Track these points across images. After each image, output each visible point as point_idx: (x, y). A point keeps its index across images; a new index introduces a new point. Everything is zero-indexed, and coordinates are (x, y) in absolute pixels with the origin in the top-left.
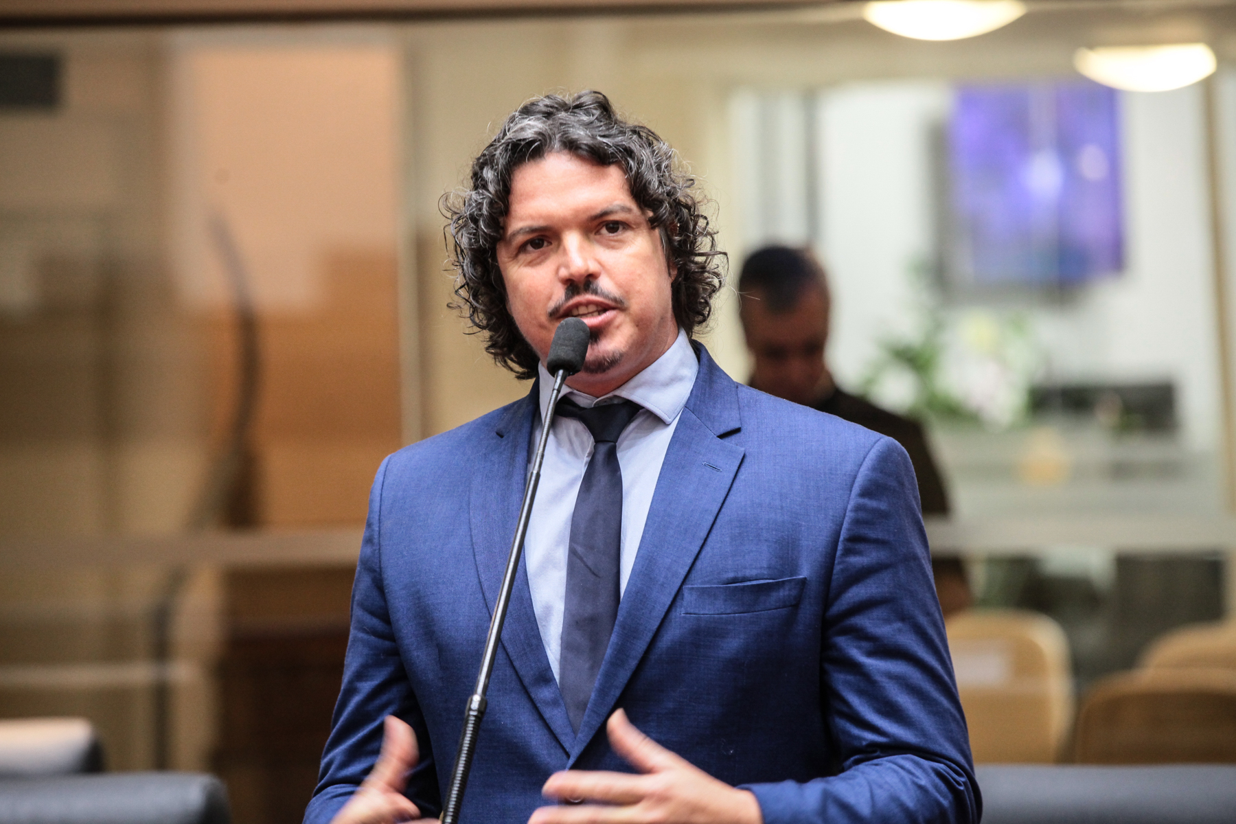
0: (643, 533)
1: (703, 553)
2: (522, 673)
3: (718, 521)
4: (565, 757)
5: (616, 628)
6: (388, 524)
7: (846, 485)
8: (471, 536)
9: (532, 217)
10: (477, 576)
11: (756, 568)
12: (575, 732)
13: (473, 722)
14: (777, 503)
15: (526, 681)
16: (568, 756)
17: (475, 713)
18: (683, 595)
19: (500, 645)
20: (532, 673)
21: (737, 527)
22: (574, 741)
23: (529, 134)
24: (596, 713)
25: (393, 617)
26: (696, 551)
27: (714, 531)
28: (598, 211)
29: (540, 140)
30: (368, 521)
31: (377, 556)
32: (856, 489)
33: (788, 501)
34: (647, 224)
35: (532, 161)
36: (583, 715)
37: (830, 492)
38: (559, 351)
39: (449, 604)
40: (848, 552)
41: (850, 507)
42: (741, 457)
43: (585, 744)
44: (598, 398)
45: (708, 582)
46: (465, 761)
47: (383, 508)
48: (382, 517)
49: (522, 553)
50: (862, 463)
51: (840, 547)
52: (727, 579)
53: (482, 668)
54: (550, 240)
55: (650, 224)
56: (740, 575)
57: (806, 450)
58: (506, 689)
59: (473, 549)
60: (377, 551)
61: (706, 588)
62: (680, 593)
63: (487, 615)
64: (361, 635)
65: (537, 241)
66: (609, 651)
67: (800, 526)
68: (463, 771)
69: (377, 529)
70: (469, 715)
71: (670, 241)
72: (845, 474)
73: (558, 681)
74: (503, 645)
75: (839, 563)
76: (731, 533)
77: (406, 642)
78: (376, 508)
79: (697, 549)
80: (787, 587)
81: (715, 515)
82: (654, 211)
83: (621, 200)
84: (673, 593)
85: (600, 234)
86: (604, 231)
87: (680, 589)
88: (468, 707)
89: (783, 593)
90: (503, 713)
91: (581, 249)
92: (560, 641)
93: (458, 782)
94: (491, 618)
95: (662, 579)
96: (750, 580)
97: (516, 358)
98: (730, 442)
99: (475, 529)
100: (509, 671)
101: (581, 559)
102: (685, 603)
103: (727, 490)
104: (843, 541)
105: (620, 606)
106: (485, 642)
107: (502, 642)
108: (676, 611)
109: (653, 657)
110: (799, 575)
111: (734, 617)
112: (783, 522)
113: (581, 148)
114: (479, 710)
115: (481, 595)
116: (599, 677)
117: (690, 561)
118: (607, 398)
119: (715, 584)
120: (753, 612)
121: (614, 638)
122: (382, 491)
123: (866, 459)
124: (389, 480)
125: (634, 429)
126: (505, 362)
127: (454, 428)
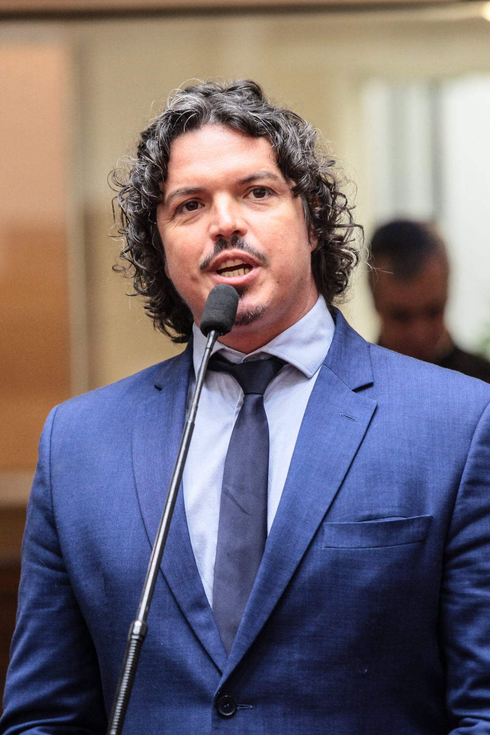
0: (288, 475)
1: (341, 494)
2: (180, 599)
3: (354, 464)
4: (218, 675)
5: (264, 560)
6: (58, 468)
7: (467, 434)
8: (134, 477)
9: (187, 180)
10: (139, 513)
11: (388, 507)
12: (226, 652)
13: (135, 645)
14: (406, 449)
15: (184, 607)
16: (221, 673)
17: (137, 637)
18: (323, 530)
19: (160, 573)
20: (189, 599)
21: (371, 470)
22: (226, 661)
23: (187, 106)
24: (246, 635)
25: (64, 551)
26: (334, 492)
27: (350, 474)
28: (246, 175)
29: (196, 112)
30: (39, 465)
31: (49, 496)
32: (476, 437)
33: (416, 448)
34: (291, 192)
35: (189, 131)
36: (234, 637)
37: (453, 440)
38: (211, 314)
39: (114, 538)
40: (467, 494)
41: (470, 454)
42: (374, 408)
43: (236, 663)
44: (247, 354)
45: (346, 519)
46: (128, 679)
47: (53, 453)
48: (52, 461)
49: (181, 486)
50: (482, 414)
51: (461, 489)
52: (363, 516)
53: (143, 597)
54: (204, 203)
55: (293, 192)
56: (374, 513)
57: (431, 402)
58: (165, 614)
59: (136, 489)
60: (49, 492)
61: (344, 525)
62: (321, 529)
63: (149, 548)
64: (36, 566)
65: (192, 204)
66: (258, 580)
67: (427, 470)
68: (126, 689)
69: (48, 472)
70: (131, 639)
71: (311, 212)
72: (466, 424)
73: (211, 606)
74: (162, 574)
75: (459, 504)
76: (366, 475)
77: (76, 572)
78: (47, 453)
79: (336, 489)
80: (416, 524)
81: (351, 460)
82: (296, 182)
83: (268, 167)
84: (315, 528)
85: (248, 198)
86: (252, 195)
87: (321, 525)
88: (130, 632)
89: (412, 530)
90: (163, 635)
91: (230, 209)
92: (213, 572)
93: (122, 698)
94: (152, 549)
95: (304, 517)
96: (383, 518)
97: (172, 322)
98: (362, 395)
99: (138, 472)
100: (168, 598)
101: (232, 498)
102: (325, 538)
103: (362, 437)
104: (463, 484)
105: (267, 540)
106: (146, 571)
107: (162, 572)
108: (317, 545)
109: (298, 584)
110: (426, 513)
111: (368, 550)
112: (412, 466)
113: (233, 119)
114: (140, 635)
115: (143, 530)
116: (248, 603)
117: (330, 500)
118: (255, 355)
119: (351, 521)
120: (386, 546)
121: (262, 568)
122: (51, 437)
123: (486, 411)
124: (58, 427)
125: (279, 382)
126: (163, 328)
127: (115, 382)
